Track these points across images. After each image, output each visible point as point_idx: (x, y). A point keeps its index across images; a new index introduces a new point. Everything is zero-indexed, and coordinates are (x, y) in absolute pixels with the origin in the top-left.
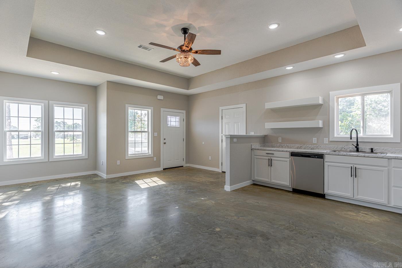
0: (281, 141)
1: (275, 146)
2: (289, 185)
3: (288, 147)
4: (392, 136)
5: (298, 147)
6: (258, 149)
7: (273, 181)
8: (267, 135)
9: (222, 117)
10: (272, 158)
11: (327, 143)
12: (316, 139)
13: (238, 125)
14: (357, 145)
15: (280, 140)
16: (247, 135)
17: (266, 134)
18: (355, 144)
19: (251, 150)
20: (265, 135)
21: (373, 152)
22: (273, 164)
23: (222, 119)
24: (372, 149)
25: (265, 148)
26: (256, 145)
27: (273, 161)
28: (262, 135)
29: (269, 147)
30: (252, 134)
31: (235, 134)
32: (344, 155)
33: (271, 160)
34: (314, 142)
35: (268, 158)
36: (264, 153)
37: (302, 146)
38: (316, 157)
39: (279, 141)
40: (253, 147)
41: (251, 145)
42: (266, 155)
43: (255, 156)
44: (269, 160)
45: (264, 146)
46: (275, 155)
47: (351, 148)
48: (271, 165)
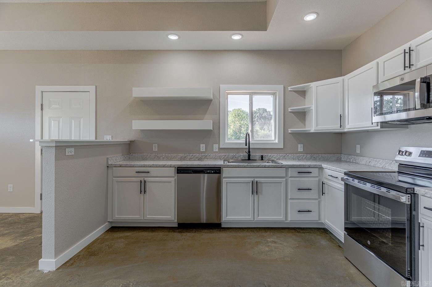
0: (157, 150)
1: (148, 157)
2: (173, 219)
3: (168, 159)
4: (277, 141)
5: (181, 157)
6: (121, 166)
7: (148, 217)
8: (135, 140)
9: (42, 105)
10: (145, 179)
11: (217, 150)
12: (204, 145)
13: (80, 122)
14: (249, 152)
15: (155, 148)
16: (97, 140)
17: (133, 139)
18: (247, 151)
19: (106, 167)
20: (131, 141)
21: (263, 160)
22: (147, 190)
23: (42, 109)
24: (262, 157)
25: (133, 163)
26: (116, 159)
27: (148, 185)
28: (126, 140)
29: (138, 159)
30: (108, 138)
31: (73, 138)
32: (245, 167)
33: (145, 182)
34: (201, 150)
35: (139, 179)
36: (132, 171)
37: (187, 155)
38: (212, 172)
39: (154, 150)
40: (110, 163)
41: (108, 158)
42: (137, 175)
43: (114, 179)
44: (141, 182)
45: (129, 159)
46: (152, 174)
47: (242, 157)
48: (145, 191)
